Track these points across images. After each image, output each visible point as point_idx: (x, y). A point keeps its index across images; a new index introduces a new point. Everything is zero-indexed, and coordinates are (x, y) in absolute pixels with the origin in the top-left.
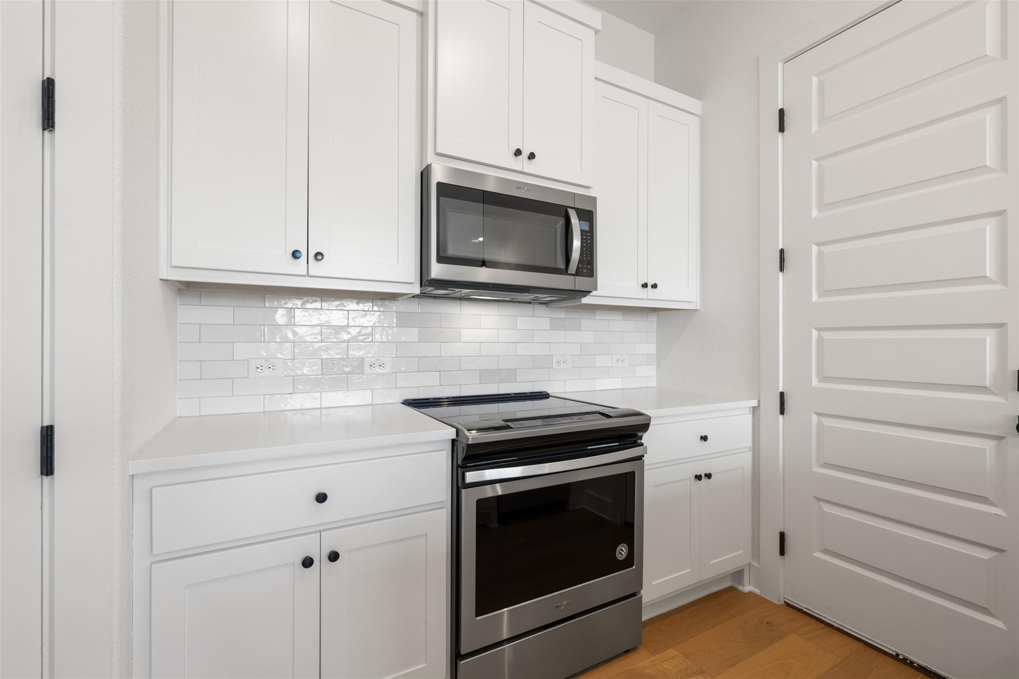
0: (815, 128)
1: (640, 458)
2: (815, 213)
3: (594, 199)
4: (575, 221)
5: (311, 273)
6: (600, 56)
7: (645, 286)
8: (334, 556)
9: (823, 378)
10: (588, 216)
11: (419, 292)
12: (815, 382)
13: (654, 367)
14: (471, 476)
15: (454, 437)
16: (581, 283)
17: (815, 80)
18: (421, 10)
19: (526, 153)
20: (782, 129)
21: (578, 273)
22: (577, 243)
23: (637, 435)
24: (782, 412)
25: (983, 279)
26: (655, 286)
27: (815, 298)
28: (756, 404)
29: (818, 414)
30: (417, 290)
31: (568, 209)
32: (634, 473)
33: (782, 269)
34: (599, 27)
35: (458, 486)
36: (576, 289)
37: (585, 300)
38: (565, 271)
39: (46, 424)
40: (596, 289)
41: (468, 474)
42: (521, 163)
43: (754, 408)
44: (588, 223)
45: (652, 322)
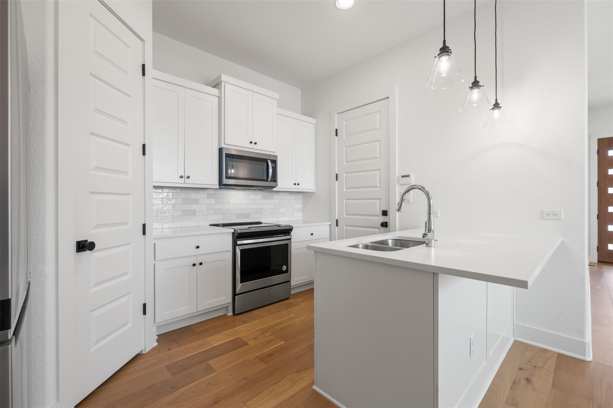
0: (344, 137)
1: (290, 239)
2: (345, 164)
3: (276, 156)
4: (270, 163)
5: (185, 183)
6: (279, 106)
7: (295, 184)
8: (201, 264)
9: (347, 215)
10: (274, 162)
11: (218, 188)
12: (345, 216)
13: (301, 213)
14: (239, 242)
15: (233, 231)
16: (272, 184)
17: (344, 122)
18: (219, 96)
19: (253, 143)
20: (337, 135)
21: (271, 181)
22: (271, 171)
23: (289, 232)
24: (337, 226)
25: (376, 187)
26: (298, 184)
27: (345, 190)
28: (330, 224)
29: (346, 226)
30: (218, 187)
31: (268, 160)
32: (288, 244)
33: (337, 180)
34: (278, 99)
35: (235, 245)
36: (271, 186)
37: (274, 189)
38: (267, 180)
39: (144, 223)
40: (277, 186)
41: (238, 242)
42: (253, 145)
43: (330, 225)
44: (274, 164)
45: (300, 196)
